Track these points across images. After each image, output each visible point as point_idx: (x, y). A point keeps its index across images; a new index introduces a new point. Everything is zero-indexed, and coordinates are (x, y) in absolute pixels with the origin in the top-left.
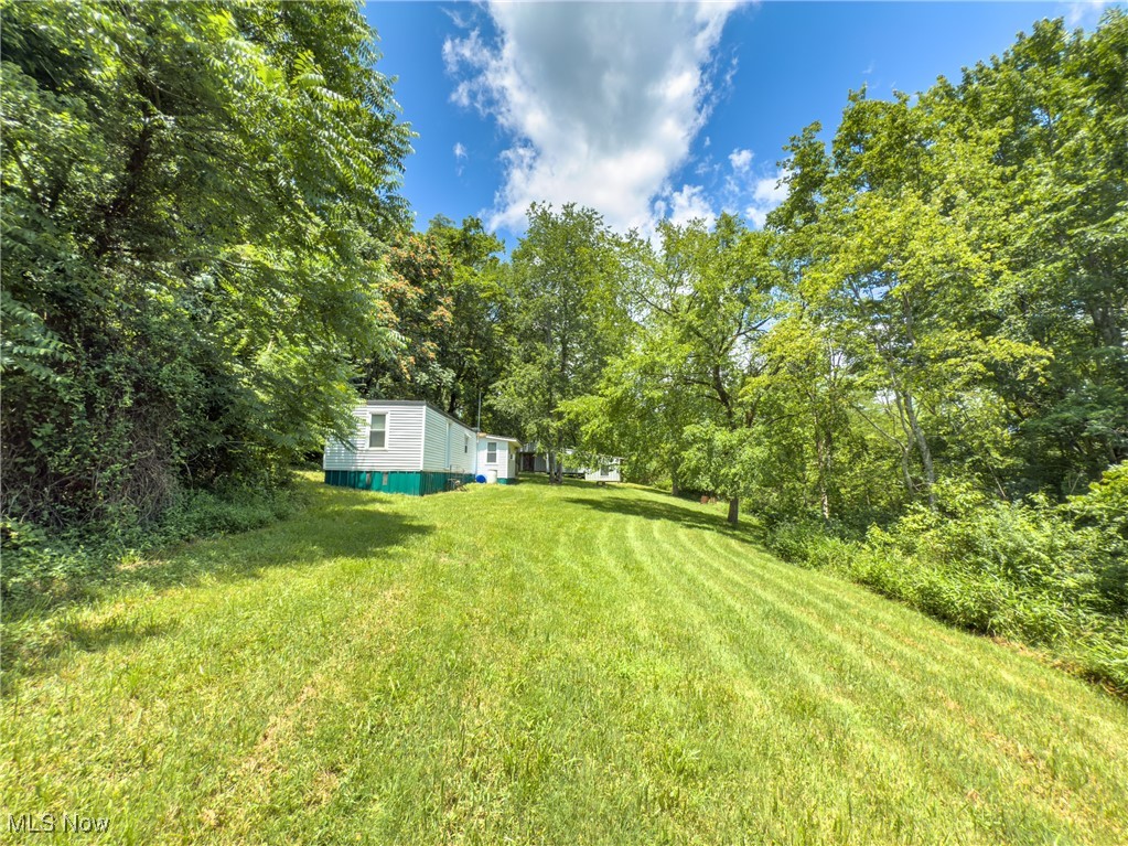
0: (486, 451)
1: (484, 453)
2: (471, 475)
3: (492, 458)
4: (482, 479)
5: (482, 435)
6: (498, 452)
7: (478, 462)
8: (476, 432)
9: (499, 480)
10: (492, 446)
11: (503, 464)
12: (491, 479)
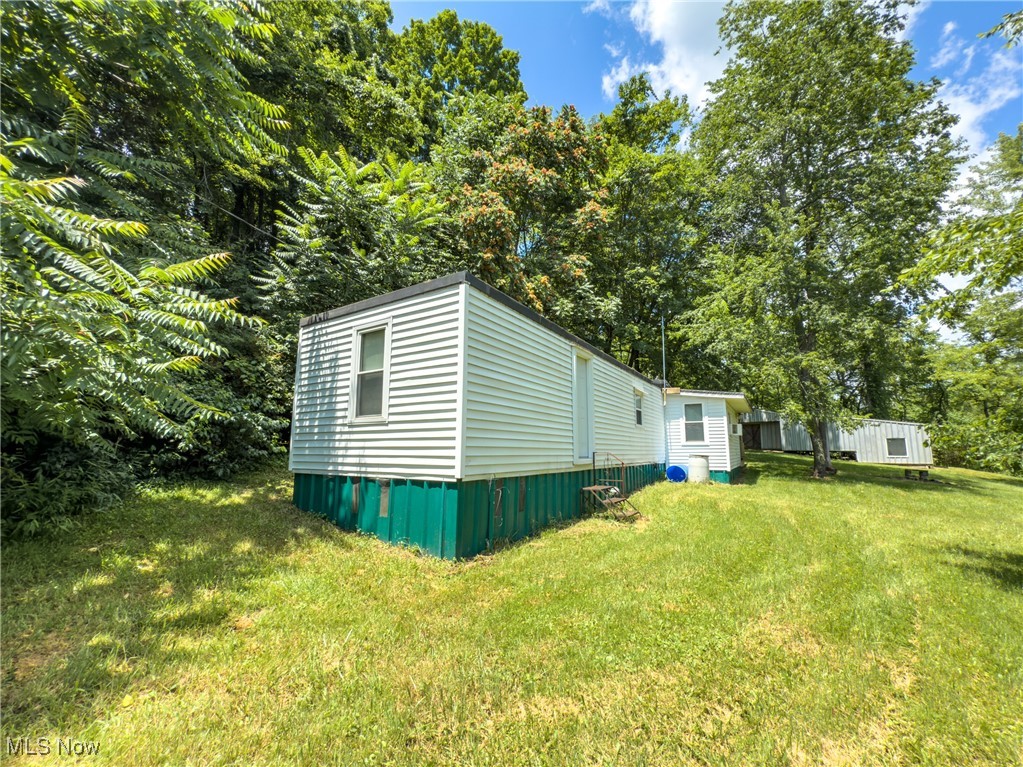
0: (682, 422)
1: (680, 425)
2: (655, 466)
3: (695, 433)
4: (678, 475)
5: (671, 391)
6: (706, 420)
7: (668, 441)
8: (661, 386)
9: (713, 475)
10: (693, 410)
11: (719, 443)
12: (695, 471)
